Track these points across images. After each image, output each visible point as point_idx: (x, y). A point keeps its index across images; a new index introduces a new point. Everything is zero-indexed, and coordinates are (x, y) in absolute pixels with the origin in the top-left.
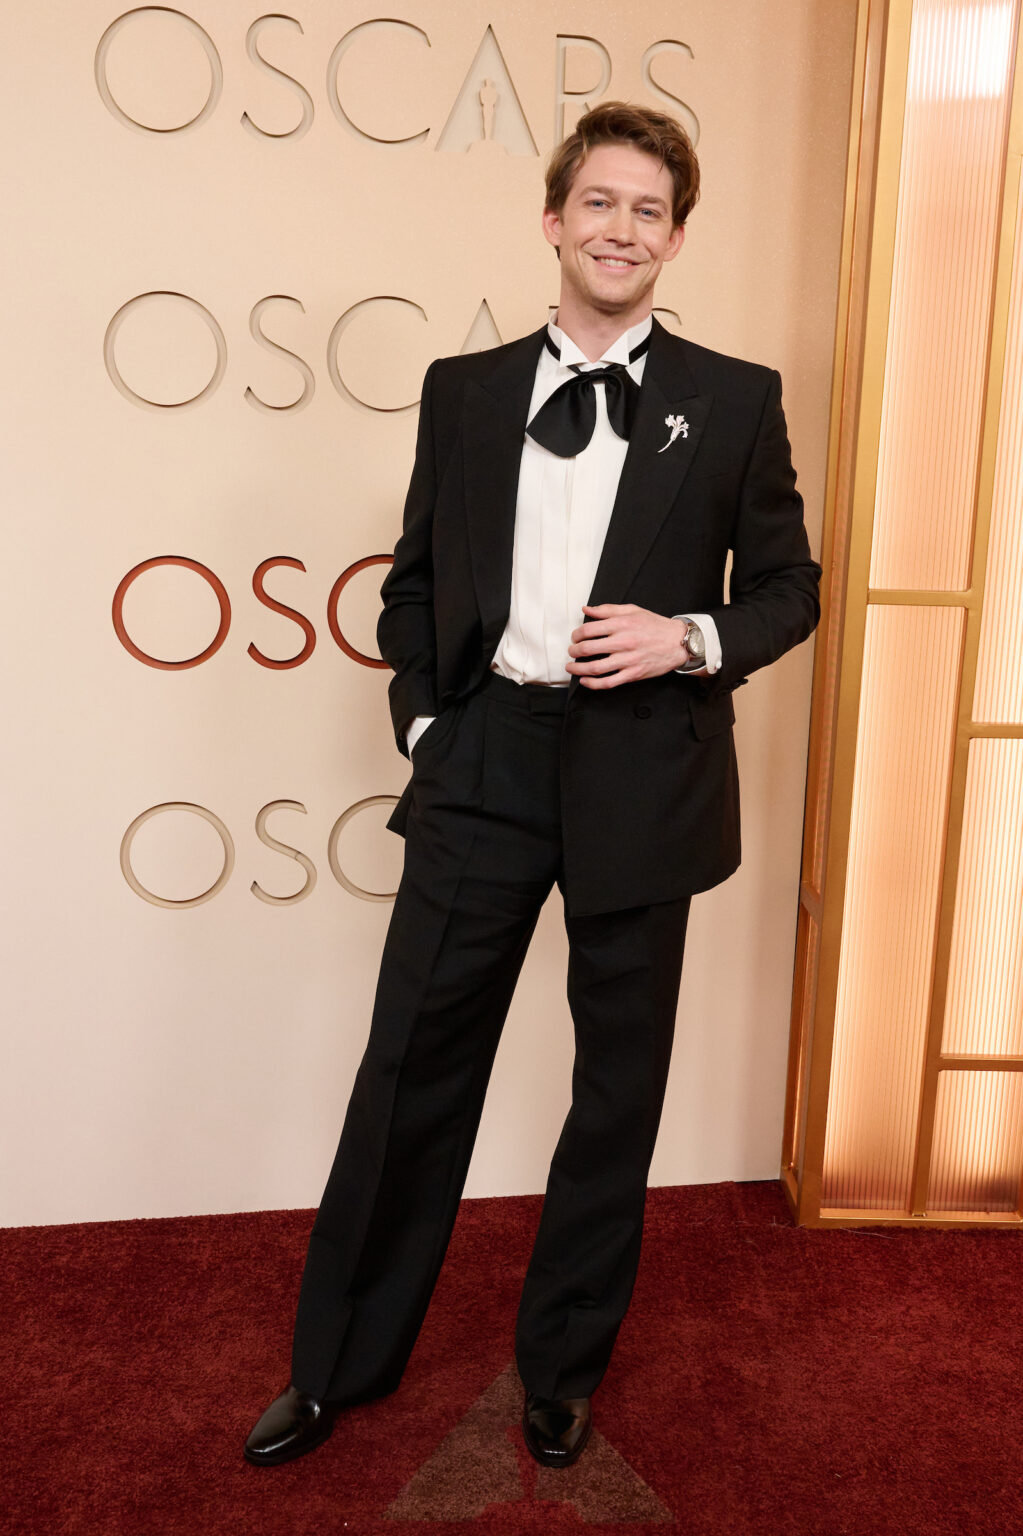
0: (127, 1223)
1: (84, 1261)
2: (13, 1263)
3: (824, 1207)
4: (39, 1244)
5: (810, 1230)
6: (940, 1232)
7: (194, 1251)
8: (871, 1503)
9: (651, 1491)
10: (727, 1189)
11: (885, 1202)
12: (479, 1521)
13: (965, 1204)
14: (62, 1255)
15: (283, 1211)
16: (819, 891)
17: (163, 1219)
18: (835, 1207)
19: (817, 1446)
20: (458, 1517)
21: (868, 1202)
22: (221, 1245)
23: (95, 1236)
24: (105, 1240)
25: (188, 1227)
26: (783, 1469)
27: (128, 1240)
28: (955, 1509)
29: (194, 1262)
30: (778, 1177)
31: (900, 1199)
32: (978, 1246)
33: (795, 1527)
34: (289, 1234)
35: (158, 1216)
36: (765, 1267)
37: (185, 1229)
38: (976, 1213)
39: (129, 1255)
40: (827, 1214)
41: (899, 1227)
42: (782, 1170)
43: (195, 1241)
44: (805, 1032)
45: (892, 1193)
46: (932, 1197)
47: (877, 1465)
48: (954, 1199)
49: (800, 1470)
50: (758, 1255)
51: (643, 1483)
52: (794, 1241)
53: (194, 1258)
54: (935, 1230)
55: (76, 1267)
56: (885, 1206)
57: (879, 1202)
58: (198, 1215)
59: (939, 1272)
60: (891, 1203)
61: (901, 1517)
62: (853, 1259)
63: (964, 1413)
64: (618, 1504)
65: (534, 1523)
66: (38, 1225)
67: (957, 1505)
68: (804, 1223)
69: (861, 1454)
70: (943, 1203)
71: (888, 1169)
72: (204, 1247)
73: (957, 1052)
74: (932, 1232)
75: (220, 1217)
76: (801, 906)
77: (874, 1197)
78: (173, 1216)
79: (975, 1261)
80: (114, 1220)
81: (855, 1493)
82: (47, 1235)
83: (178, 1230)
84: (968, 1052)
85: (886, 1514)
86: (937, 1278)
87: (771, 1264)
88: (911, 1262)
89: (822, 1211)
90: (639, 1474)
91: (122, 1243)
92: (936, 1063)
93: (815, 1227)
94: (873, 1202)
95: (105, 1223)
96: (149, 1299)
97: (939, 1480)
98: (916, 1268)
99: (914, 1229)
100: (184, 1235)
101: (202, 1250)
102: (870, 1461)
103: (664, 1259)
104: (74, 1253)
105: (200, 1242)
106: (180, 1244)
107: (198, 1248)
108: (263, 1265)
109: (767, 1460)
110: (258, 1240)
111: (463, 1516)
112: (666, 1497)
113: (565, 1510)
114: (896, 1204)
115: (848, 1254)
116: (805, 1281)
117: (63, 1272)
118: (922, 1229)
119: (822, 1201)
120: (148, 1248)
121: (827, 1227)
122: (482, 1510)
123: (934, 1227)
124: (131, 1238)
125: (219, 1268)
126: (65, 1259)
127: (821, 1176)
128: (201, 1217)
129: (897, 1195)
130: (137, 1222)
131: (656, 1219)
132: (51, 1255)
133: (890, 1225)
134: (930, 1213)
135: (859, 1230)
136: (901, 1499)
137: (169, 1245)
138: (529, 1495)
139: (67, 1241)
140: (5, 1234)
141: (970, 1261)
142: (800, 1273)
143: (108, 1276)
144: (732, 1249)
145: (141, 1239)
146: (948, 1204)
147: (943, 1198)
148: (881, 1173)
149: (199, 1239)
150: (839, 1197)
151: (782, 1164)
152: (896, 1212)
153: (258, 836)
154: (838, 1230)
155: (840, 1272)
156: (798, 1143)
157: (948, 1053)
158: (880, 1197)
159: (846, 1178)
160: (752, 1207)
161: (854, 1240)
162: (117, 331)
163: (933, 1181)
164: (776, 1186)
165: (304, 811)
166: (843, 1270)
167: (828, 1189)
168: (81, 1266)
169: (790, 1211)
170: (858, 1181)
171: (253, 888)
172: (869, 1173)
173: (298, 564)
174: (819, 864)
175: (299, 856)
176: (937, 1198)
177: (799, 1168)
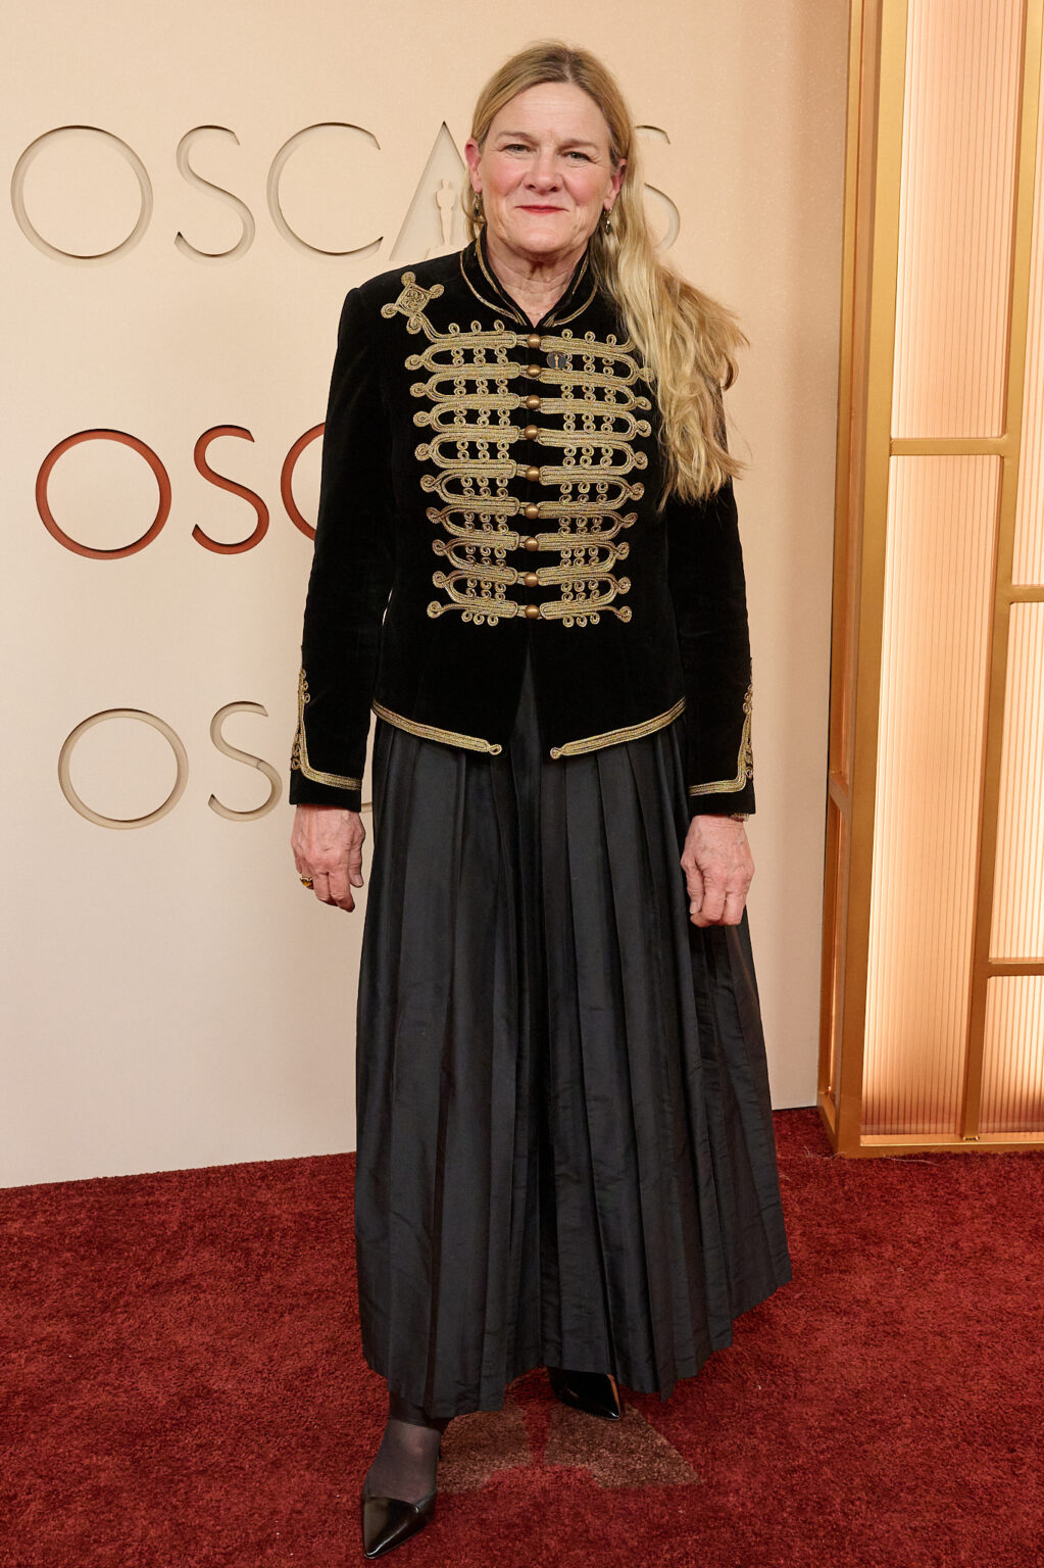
0: (87, 1182)
1: (39, 1227)
3: (866, 1134)
5: (851, 1160)
6: (994, 1156)
7: (162, 1211)
8: (915, 1453)
9: (674, 1452)
11: (933, 1126)
12: (485, 1491)
13: (1022, 1124)
14: (13, 1220)
15: (261, 1163)
16: (848, 782)
17: (126, 1177)
18: (878, 1134)
19: (857, 1394)
20: (461, 1488)
21: (914, 1126)
22: (192, 1202)
23: (51, 1199)
24: (63, 1202)
25: (156, 1184)
26: (820, 1421)
27: (87, 1201)
28: (1009, 1456)
29: (163, 1224)
30: (815, 1104)
31: (949, 1122)
32: (1037, 1170)
34: (269, 1187)
35: (122, 1174)
36: (801, 1203)
37: (152, 1187)
38: (1035, 1134)
39: (90, 1217)
40: (868, 1141)
41: (949, 1153)
42: (819, 1095)
43: (163, 1199)
44: (839, 941)
45: (940, 1115)
46: (985, 1119)
47: (921, 1410)
48: (1010, 1119)
49: (838, 1421)
50: (792, 1189)
51: (665, 1442)
52: (833, 1172)
53: (163, 1218)
54: (989, 1153)
55: (30, 1233)
56: (933, 1129)
57: (927, 1126)
58: (167, 1170)
59: (994, 1201)
60: (939, 1126)
61: (949, 1467)
62: (898, 1190)
63: (1018, 1352)
64: (638, 1467)
65: (544, 1491)
67: (1012, 1451)
68: (840, 1153)
69: (906, 1401)
70: (997, 1125)
71: (935, 1086)
72: (173, 1206)
73: (1007, 956)
74: (985, 1156)
75: (191, 1172)
76: (829, 801)
77: (920, 1121)
78: (137, 1172)
79: (1033, 1187)
81: (899, 1443)
83: (144, 1188)
84: (1020, 955)
85: (932, 1464)
86: (991, 1207)
87: (806, 1199)
88: (962, 1189)
89: (863, 1138)
91: (82, 1205)
92: (984, 969)
93: (857, 1156)
94: (920, 1127)
95: (58, 1186)
96: (114, 1265)
97: (993, 1426)
98: (966, 1197)
99: (966, 1154)
100: (149, 1194)
101: (171, 1209)
102: (916, 1409)
104: (28, 1218)
105: (169, 1200)
106: (147, 1204)
107: (166, 1205)
108: (239, 1222)
110: (234, 1195)
111: (466, 1487)
112: (691, 1456)
113: (578, 1475)
114: (946, 1125)
115: (892, 1184)
116: (846, 1216)
117: (16, 1239)
118: (974, 1153)
119: (863, 1128)
120: (111, 1209)
121: (869, 1156)
122: (487, 1478)
123: (987, 1150)
124: (92, 1199)
125: (191, 1228)
126: (17, 1225)
127: (861, 1098)
128: (169, 1172)
129: (946, 1116)
130: (98, 1181)
133: (940, 1151)
134: (983, 1135)
135: (904, 1157)
136: (949, 1448)
137: (134, 1205)
138: (538, 1461)
139: (19, 1205)
141: (1028, 1186)
143: (67, 1242)
145: (102, 1199)
146: (1003, 1125)
147: (997, 1119)
148: (928, 1093)
149: (168, 1196)
150: (882, 1122)
151: (819, 1089)
152: (946, 1135)
153: (214, 743)
154: (881, 1159)
155: (883, 1204)
156: (835, 1065)
157: (997, 958)
158: (927, 1121)
159: (889, 1101)
160: (784, 1138)
161: (899, 1169)
162: (24, 175)
163: (986, 1101)
164: (812, 1113)
165: (263, 712)
166: (886, 1201)
167: (870, 1113)
168: (35, 1232)
169: (827, 1140)
170: (902, 1103)
171: (210, 803)
172: (915, 1095)
173: (245, 433)
174: (847, 752)
175: (261, 765)
176: (991, 1119)
177: (837, 1093)
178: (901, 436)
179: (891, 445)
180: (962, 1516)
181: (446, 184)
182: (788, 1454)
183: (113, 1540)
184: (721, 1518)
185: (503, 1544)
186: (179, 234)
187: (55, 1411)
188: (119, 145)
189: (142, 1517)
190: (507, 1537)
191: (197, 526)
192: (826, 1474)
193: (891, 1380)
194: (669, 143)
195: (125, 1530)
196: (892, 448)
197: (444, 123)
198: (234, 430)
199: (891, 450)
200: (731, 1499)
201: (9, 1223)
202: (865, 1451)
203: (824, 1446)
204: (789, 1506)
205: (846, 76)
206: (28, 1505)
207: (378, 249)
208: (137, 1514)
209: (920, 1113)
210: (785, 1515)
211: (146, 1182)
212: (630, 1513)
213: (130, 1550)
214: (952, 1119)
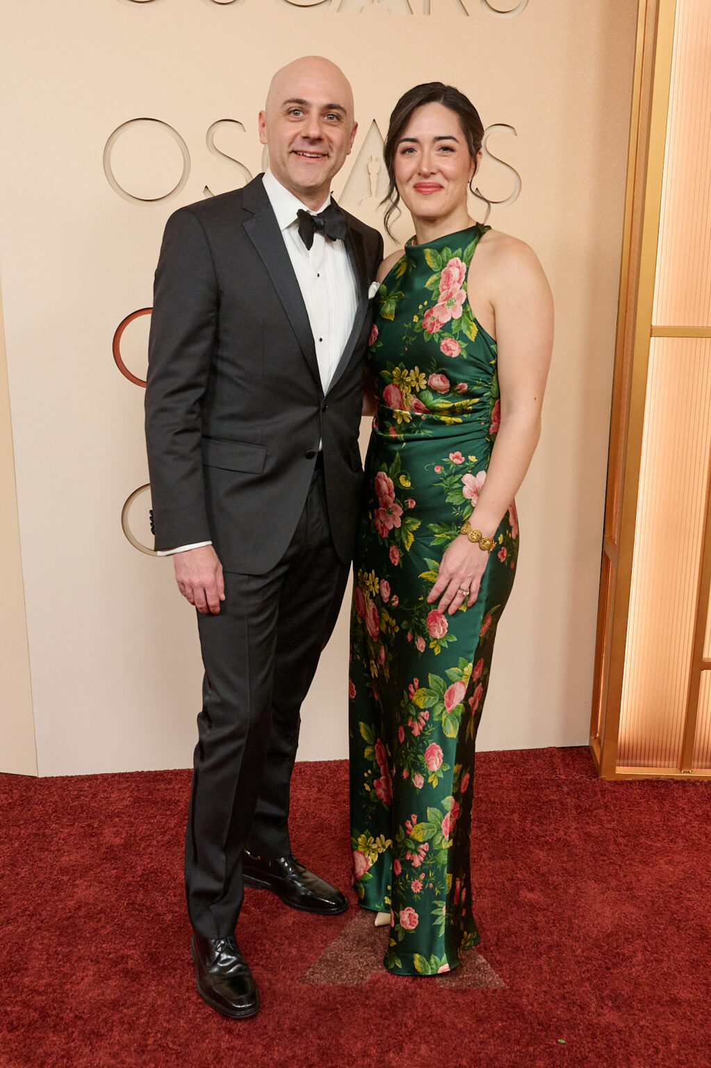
0: (131, 774)
1: (100, 801)
2: (51, 801)
3: (619, 766)
4: (70, 788)
5: (609, 782)
6: (701, 783)
7: (176, 794)
8: (645, 976)
9: (489, 966)
10: (551, 752)
11: (662, 762)
12: (367, 986)
14: (86, 796)
16: (615, 543)
18: (627, 766)
19: (608, 935)
20: (352, 983)
21: (650, 762)
23: (109, 783)
24: (116, 786)
26: (583, 952)
27: (131, 786)
28: (705, 981)
29: (178, 801)
30: (587, 744)
31: (673, 760)
33: (590, 993)
35: (153, 769)
37: (171, 779)
39: (131, 796)
40: (621, 770)
41: (672, 779)
42: (590, 739)
43: (177, 787)
44: (606, 643)
45: (667, 755)
46: (696, 759)
47: (650, 949)
49: (595, 952)
51: (484, 960)
52: (597, 789)
54: (698, 781)
55: (95, 805)
56: (663, 765)
57: (659, 762)
58: (180, 768)
59: (700, 812)
60: (667, 763)
62: (639, 803)
66: (70, 775)
68: (603, 776)
69: (639, 941)
70: (704, 763)
71: (664, 739)
72: (183, 792)
74: (696, 783)
76: (604, 554)
77: (655, 759)
80: (122, 772)
81: (634, 969)
82: (76, 781)
83: (166, 780)
85: (654, 984)
86: (698, 816)
88: (680, 804)
89: (617, 768)
90: (481, 953)
91: (127, 788)
92: (698, 665)
93: (613, 779)
94: (654, 762)
95: (116, 774)
98: (683, 809)
99: (684, 782)
100: (169, 783)
102: (645, 947)
103: (504, 802)
105: (181, 788)
106: (167, 789)
107: (179, 792)
109: (572, 945)
111: (356, 983)
112: (500, 971)
114: (671, 762)
115: (635, 799)
118: (689, 781)
119: (618, 762)
121: (621, 780)
122: (368, 978)
123: (697, 779)
124: (134, 785)
127: (617, 743)
129: (672, 757)
130: (138, 773)
131: (500, 773)
132: (78, 797)
133: (667, 779)
134: (694, 770)
135: (643, 782)
137: (158, 790)
139: (89, 787)
140: (47, 781)
142: (601, 812)
144: (553, 795)
145: (140, 785)
146: (708, 764)
147: (704, 760)
148: (660, 739)
149: (180, 785)
150: (630, 757)
151: (591, 735)
152: (671, 769)
154: (628, 781)
155: (629, 811)
156: (601, 721)
157: (708, 658)
158: (659, 758)
159: (635, 743)
160: (568, 765)
161: (640, 789)
162: (112, 147)
163: (697, 747)
164: (586, 750)
166: (631, 810)
167: (622, 754)
168: (98, 804)
169: (595, 768)
170: (643, 746)
172: (652, 743)
174: (615, 522)
176: (700, 759)
177: (602, 738)
178: (658, 324)
179: (651, 330)
180: (673, 1021)
181: (374, 159)
182: (561, 972)
183: (134, 1004)
184: (518, 1012)
185: (378, 1021)
186: (206, 187)
187: (103, 919)
188: (170, 130)
189: (153, 991)
190: (381, 1017)
192: (586, 987)
193: (630, 927)
194: (516, 135)
195: (142, 998)
196: (652, 332)
197: (374, 120)
199: (651, 333)
200: (524, 1000)
201: (83, 798)
202: (611, 973)
203: (585, 968)
204: (561, 1007)
205: (631, 94)
206: (83, 979)
208: (150, 988)
209: (655, 753)
210: (559, 1013)
211: (167, 775)
212: (459, 1006)
213: (144, 1012)
214: (675, 759)
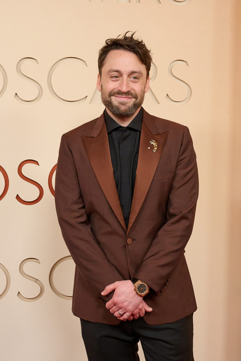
153: (20, 273)
165: (39, 262)
171: (18, 295)
173: (36, 163)
175: (37, 281)
186: (16, 94)
191: (17, 195)
194: (188, 66)
198: (32, 161)
207: (85, 100)
